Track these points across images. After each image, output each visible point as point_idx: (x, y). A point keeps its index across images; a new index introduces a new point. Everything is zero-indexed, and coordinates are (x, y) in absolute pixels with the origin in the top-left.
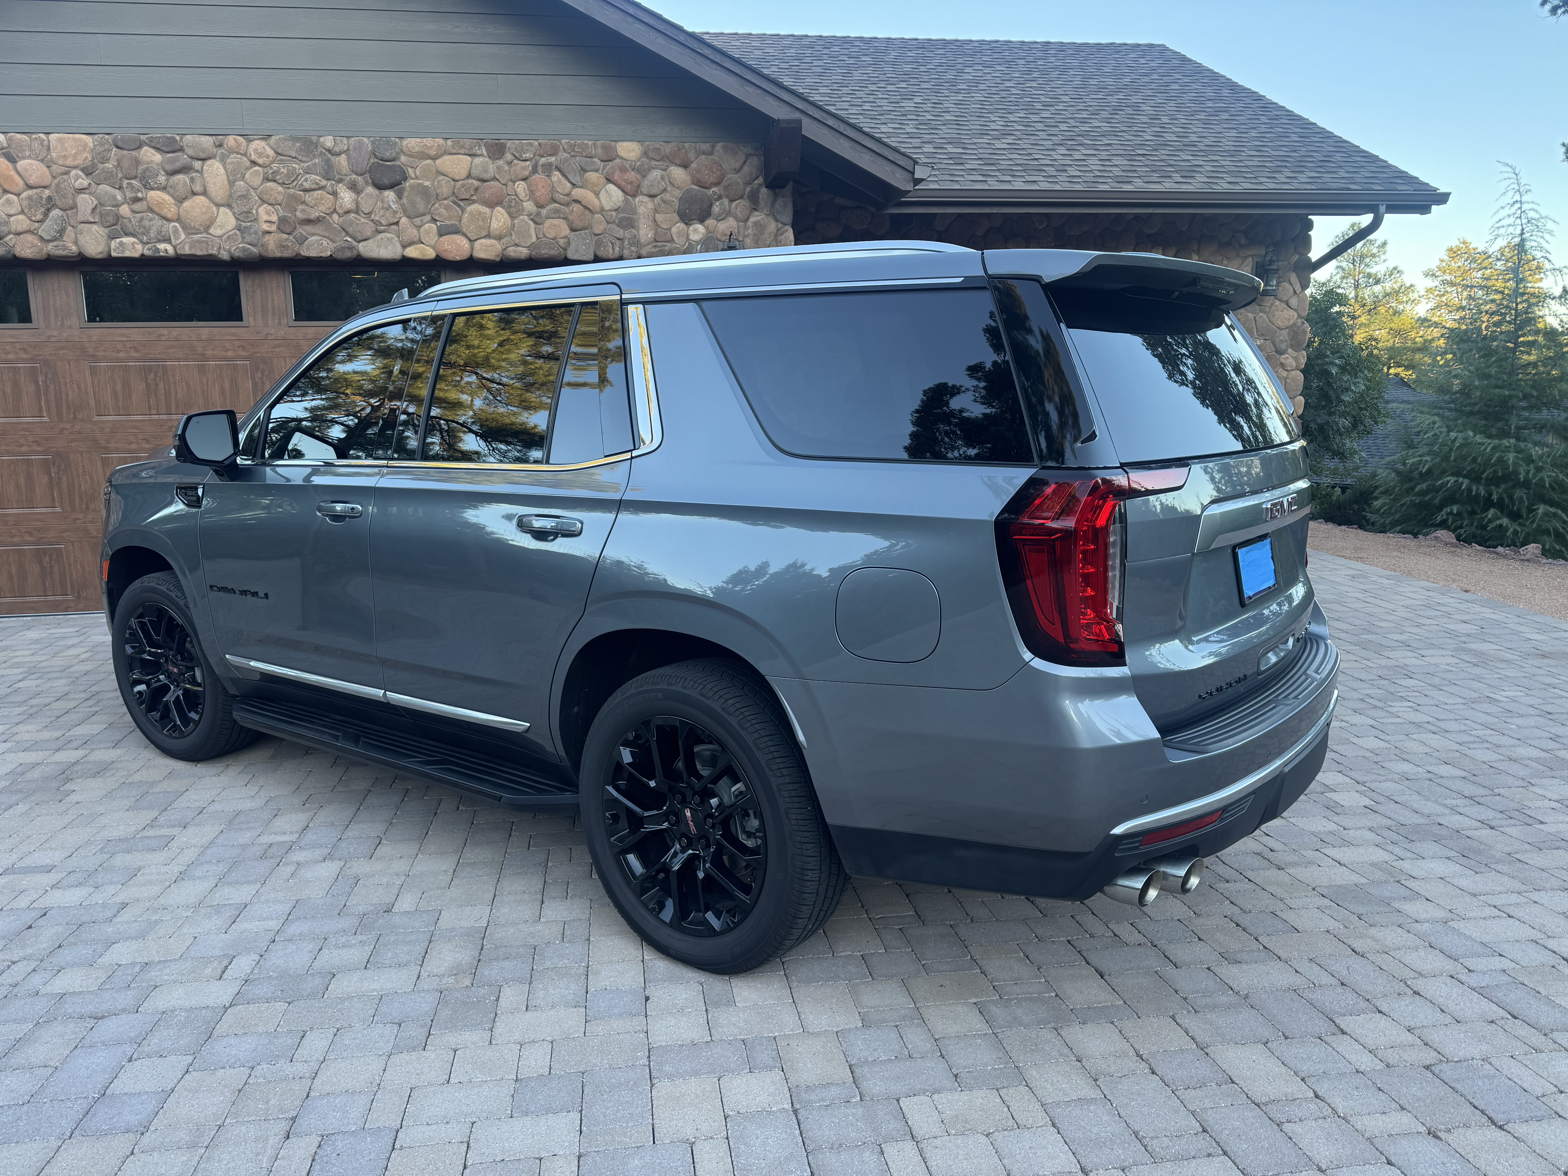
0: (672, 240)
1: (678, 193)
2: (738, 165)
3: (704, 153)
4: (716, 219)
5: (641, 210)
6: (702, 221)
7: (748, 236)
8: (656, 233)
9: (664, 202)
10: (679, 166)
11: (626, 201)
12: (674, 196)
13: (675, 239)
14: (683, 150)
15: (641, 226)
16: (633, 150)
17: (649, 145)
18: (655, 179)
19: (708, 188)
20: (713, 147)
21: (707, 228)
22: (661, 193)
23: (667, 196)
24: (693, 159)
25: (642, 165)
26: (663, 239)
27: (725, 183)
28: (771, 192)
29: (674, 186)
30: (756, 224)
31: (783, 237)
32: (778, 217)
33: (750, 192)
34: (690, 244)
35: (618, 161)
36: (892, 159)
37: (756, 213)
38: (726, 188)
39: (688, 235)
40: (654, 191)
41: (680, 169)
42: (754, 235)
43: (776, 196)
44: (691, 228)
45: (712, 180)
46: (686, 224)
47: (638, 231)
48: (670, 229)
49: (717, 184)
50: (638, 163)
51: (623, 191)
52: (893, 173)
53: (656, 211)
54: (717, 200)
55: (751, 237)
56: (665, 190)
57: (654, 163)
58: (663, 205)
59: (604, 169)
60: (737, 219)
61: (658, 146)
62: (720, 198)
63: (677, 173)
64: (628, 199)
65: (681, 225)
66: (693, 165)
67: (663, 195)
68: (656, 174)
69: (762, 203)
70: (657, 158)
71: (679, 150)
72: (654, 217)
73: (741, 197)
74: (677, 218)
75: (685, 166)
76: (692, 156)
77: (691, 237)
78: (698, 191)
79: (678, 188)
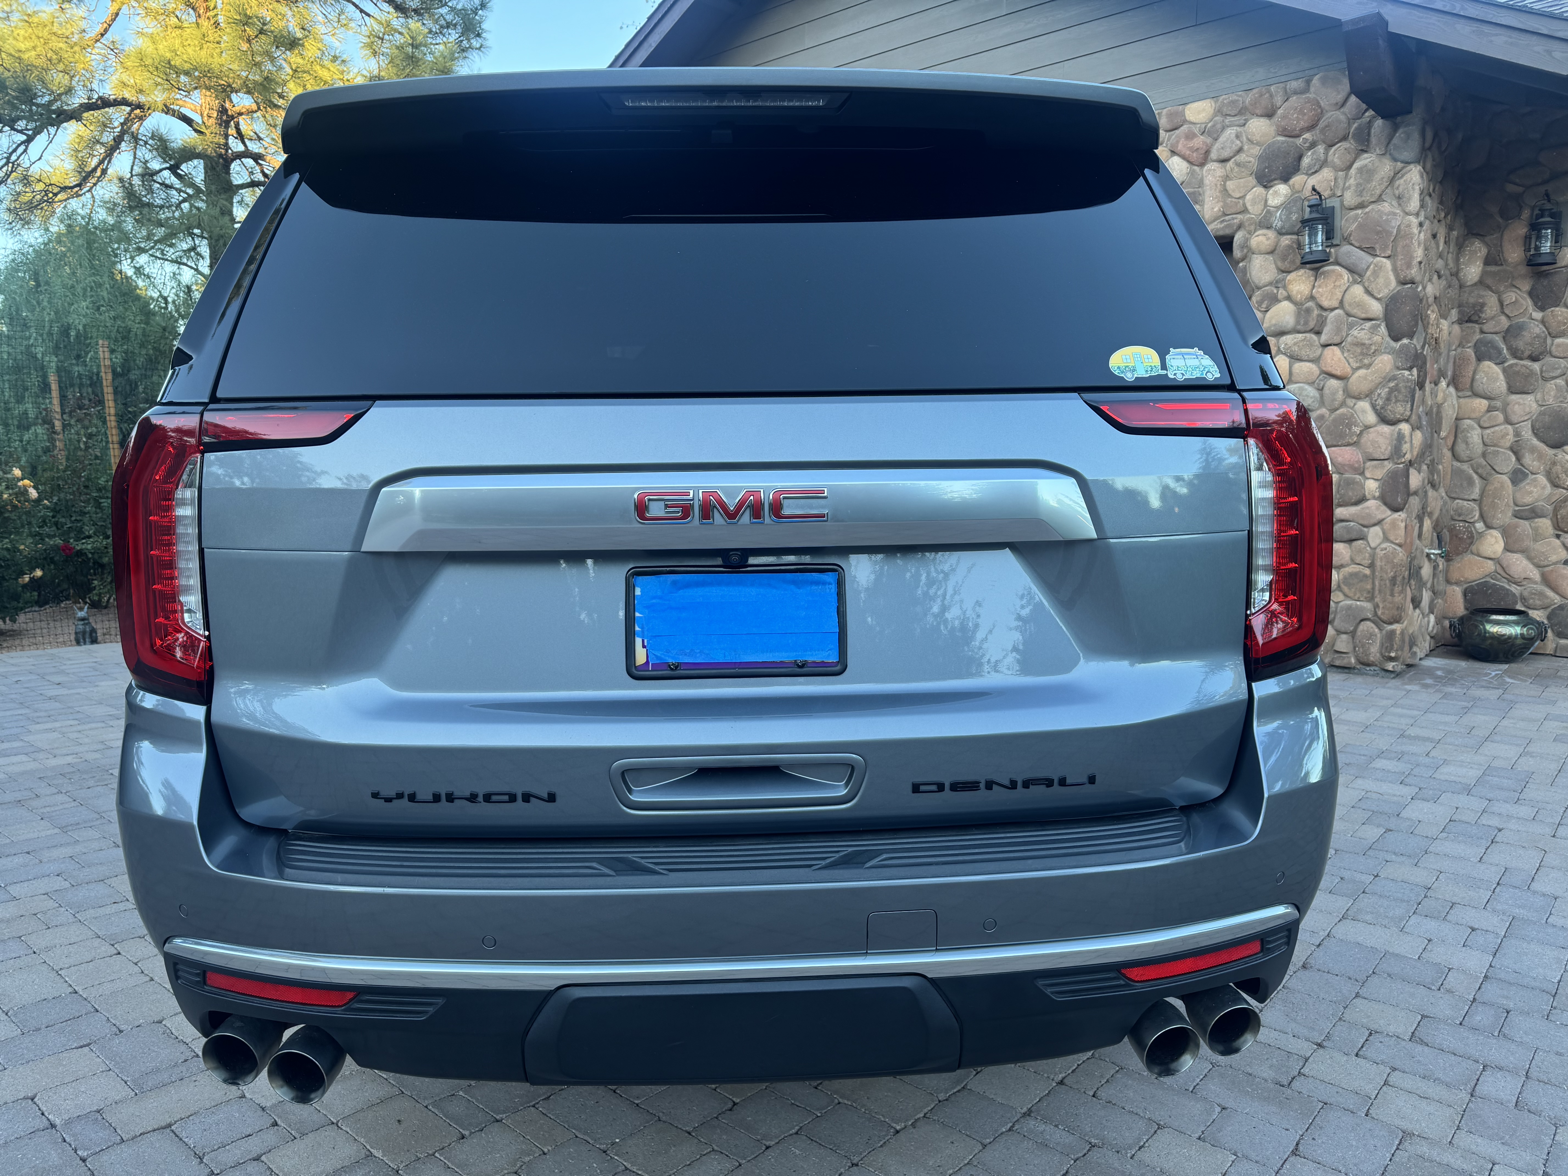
0: (1245, 211)
1: (1256, 151)
2: (1340, 97)
3: (1296, 93)
4: (1307, 174)
5: (1209, 180)
6: (1285, 179)
7: (1349, 188)
8: (1225, 205)
9: (1238, 165)
10: (1262, 116)
11: (1192, 173)
12: (1251, 156)
13: (1249, 208)
14: (1267, 95)
15: (1207, 200)
16: (1204, 110)
17: (1224, 99)
18: (1228, 139)
19: (1298, 136)
20: (1308, 82)
21: (1292, 188)
22: (1234, 156)
23: (1241, 158)
24: (1279, 104)
25: (1214, 126)
26: (1233, 211)
27: (1322, 124)
28: (1387, 123)
29: (1252, 142)
30: (1360, 170)
31: (1402, 181)
32: (1397, 155)
33: (1356, 129)
34: (1268, 212)
35: (1185, 128)
36: (1545, 32)
37: (1366, 155)
38: (1323, 131)
39: (1266, 201)
40: (1225, 154)
41: (1262, 119)
42: (1358, 185)
43: (1395, 128)
44: (1271, 192)
45: (1302, 124)
46: (1265, 187)
47: (1202, 206)
48: (1243, 197)
49: (1311, 128)
50: (1209, 125)
51: (1188, 162)
52: (1549, 52)
53: (1227, 178)
54: (1309, 148)
55: (1353, 188)
56: (1240, 150)
57: (1229, 119)
58: (1236, 169)
59: (1168, 140)
60: (1337, 169)
61: (1236, 98)
62: (1313, 145)
63: (1259, 127)
64: (1194, 171)
65: (1259, 190)
66: (1280, 112)
67: (1237, 157)
68: (1230, 132)
69: (1374, 140)
70: (1232, 113)
71: (1261, 96)
72: (1225, 185)
73: (1344, 138)
74: (1254, 181)
75: (1269, 114)
76: (1278, 100)
77: (1270, 202)
78: (1283, 142)
79: (1258, 144)
